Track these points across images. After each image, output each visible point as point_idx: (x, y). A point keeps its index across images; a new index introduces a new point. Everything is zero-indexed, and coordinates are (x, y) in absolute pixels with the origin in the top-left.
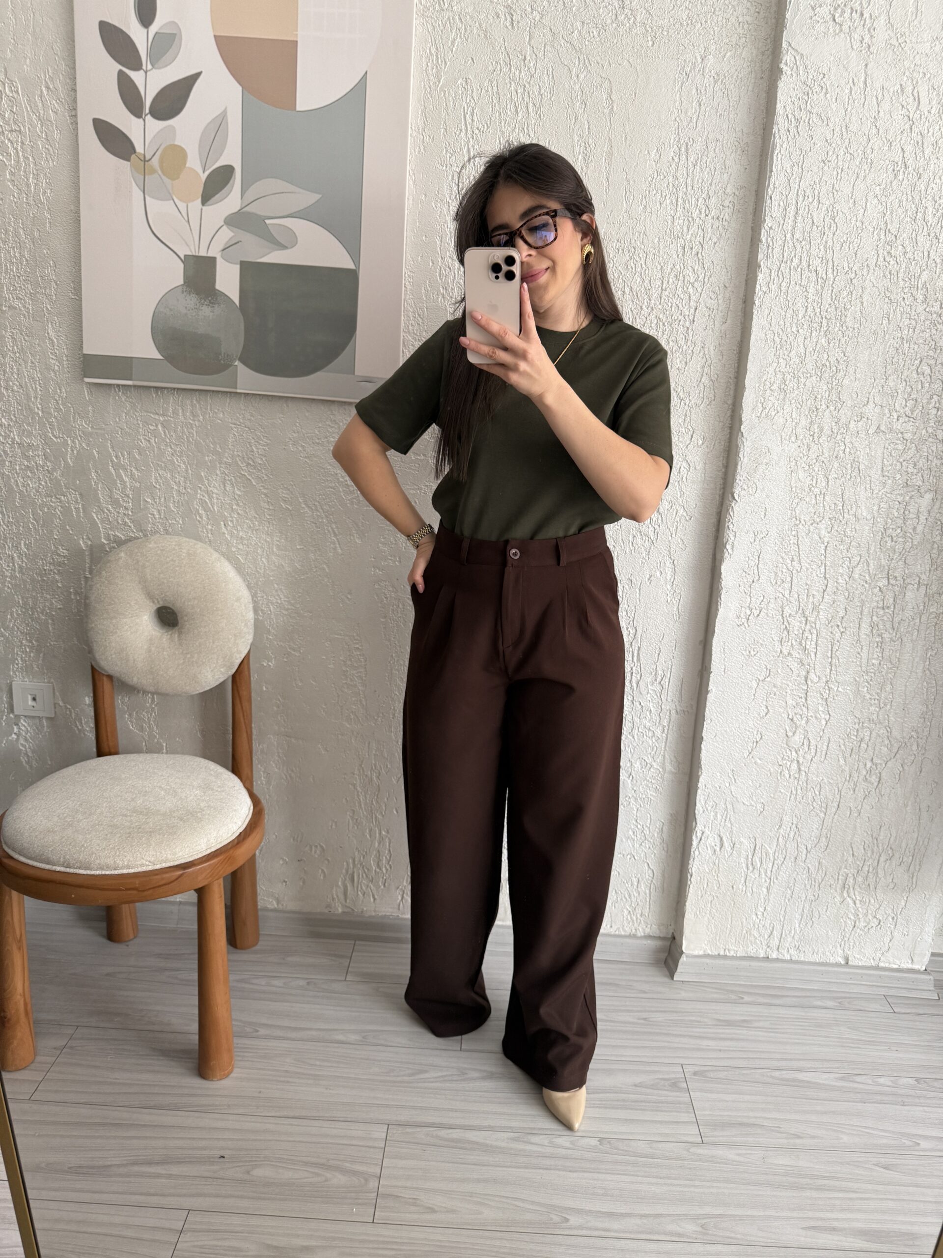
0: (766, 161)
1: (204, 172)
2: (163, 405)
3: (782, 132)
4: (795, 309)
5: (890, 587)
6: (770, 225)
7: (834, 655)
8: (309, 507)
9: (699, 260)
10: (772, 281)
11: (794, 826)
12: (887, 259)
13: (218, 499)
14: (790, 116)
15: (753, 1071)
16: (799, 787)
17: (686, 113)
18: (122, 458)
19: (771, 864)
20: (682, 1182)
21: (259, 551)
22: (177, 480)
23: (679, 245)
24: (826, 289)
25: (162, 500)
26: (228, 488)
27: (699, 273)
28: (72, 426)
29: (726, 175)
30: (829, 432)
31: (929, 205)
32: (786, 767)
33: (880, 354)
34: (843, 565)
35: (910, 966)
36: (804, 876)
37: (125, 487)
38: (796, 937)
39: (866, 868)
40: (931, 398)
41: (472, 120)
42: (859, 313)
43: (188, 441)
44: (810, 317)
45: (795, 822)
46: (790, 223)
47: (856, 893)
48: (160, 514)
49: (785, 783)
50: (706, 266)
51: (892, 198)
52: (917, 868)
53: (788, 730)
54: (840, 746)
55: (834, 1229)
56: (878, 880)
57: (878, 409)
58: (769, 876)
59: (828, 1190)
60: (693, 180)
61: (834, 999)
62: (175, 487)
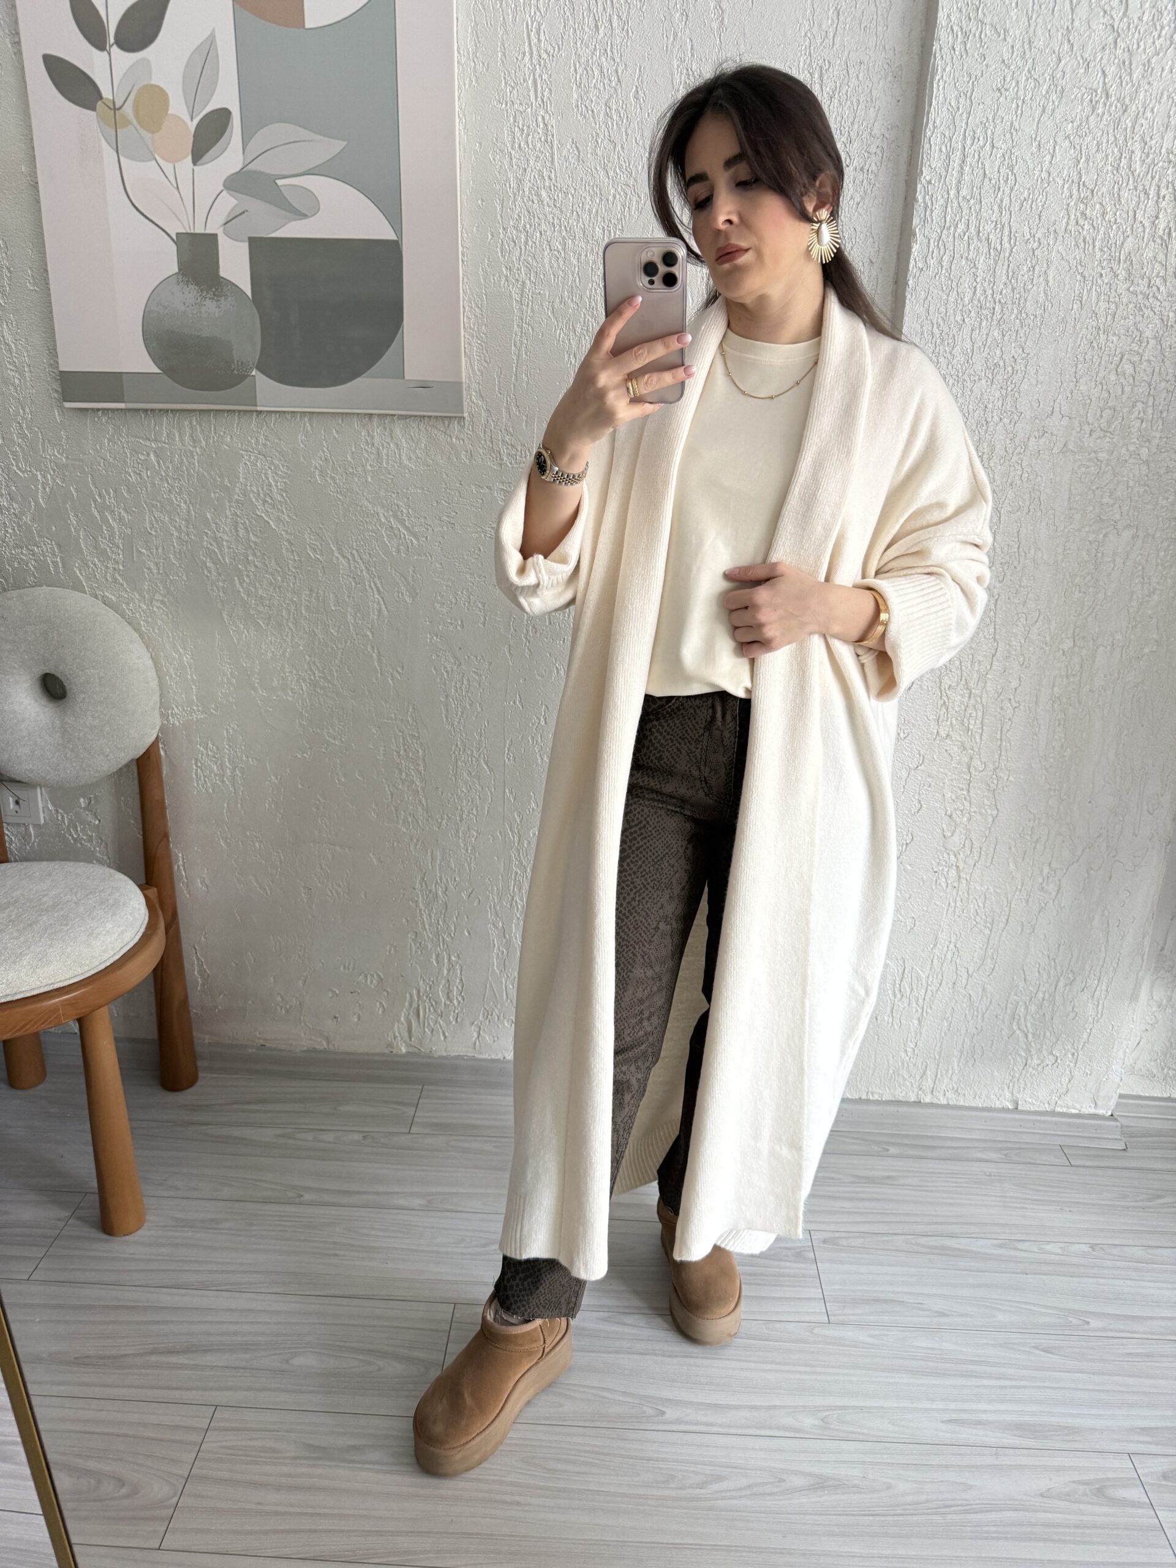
0: (924, 90)
1: (192, 119)
2: (155, 428)
3: (945, 50)
4: (959, 291)
5: (1076, 649)
6: (928, 178)
7: (1004, 737)
8: (344, 557)
10: (930, 254)
11: (952, 945)
12: (1081, 222)
13: (229, 548)
14: (955, 28)
15: (895, 1237)
16: (958, 899)
17: (820, 26)
18: (107, 497)
19: (924, 991)
20: (803, 1369)
21: (284, 613)
22: (177, 525)
24: (1000, 263)
25: (160, 550)
26: (242, 532)
28: (41, 456)
29: (872, 109)
30: (1003, 453)
31: (1137, 147)
32: (942, 874)
33: (1070, 349)
34: (1018, 623)
35: (1092, 1111)
36: (965, 1005)
37: (112, 535)
38: (955, 1078)
39: (1040, 995)
40: (1134, 406)
41: (539, 40)
42: (1042, 294)
43: (189, 474)
44: (979, 301)
45: (953, 940)
46: (955, 175)
47: (1029, 1025)
48: (159, 570)
49: (941, 894)
51: (1089, 138)
52: (1104, 992)
53: (945, 829)
54: (1010, 848)
55: (979, 1423)
56: (1055, 1009)
57: (1065, 422)
58: (921, 1005)
59: (976, 1377)
61: (1000, 1150)
62: (176, 534)
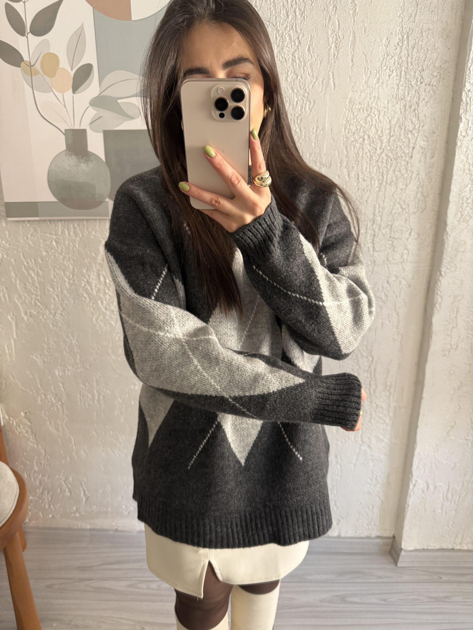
1: (72, 70)
2: (55, 228)
9: (416, 114)
13: (96, 287)
17: (408, 11)
18: (30, 263)
19: (458, 497)
22: (68, 276)
23: (402, 105)
25: (59, 289)
26: (102, 279)
27: (416, 123)
29: (435, 54)
37: (34, 282)
48: (59, 298)
50: (420, 119)
58: (457, 504)
60: (412, 58)
62: (67, 280)
